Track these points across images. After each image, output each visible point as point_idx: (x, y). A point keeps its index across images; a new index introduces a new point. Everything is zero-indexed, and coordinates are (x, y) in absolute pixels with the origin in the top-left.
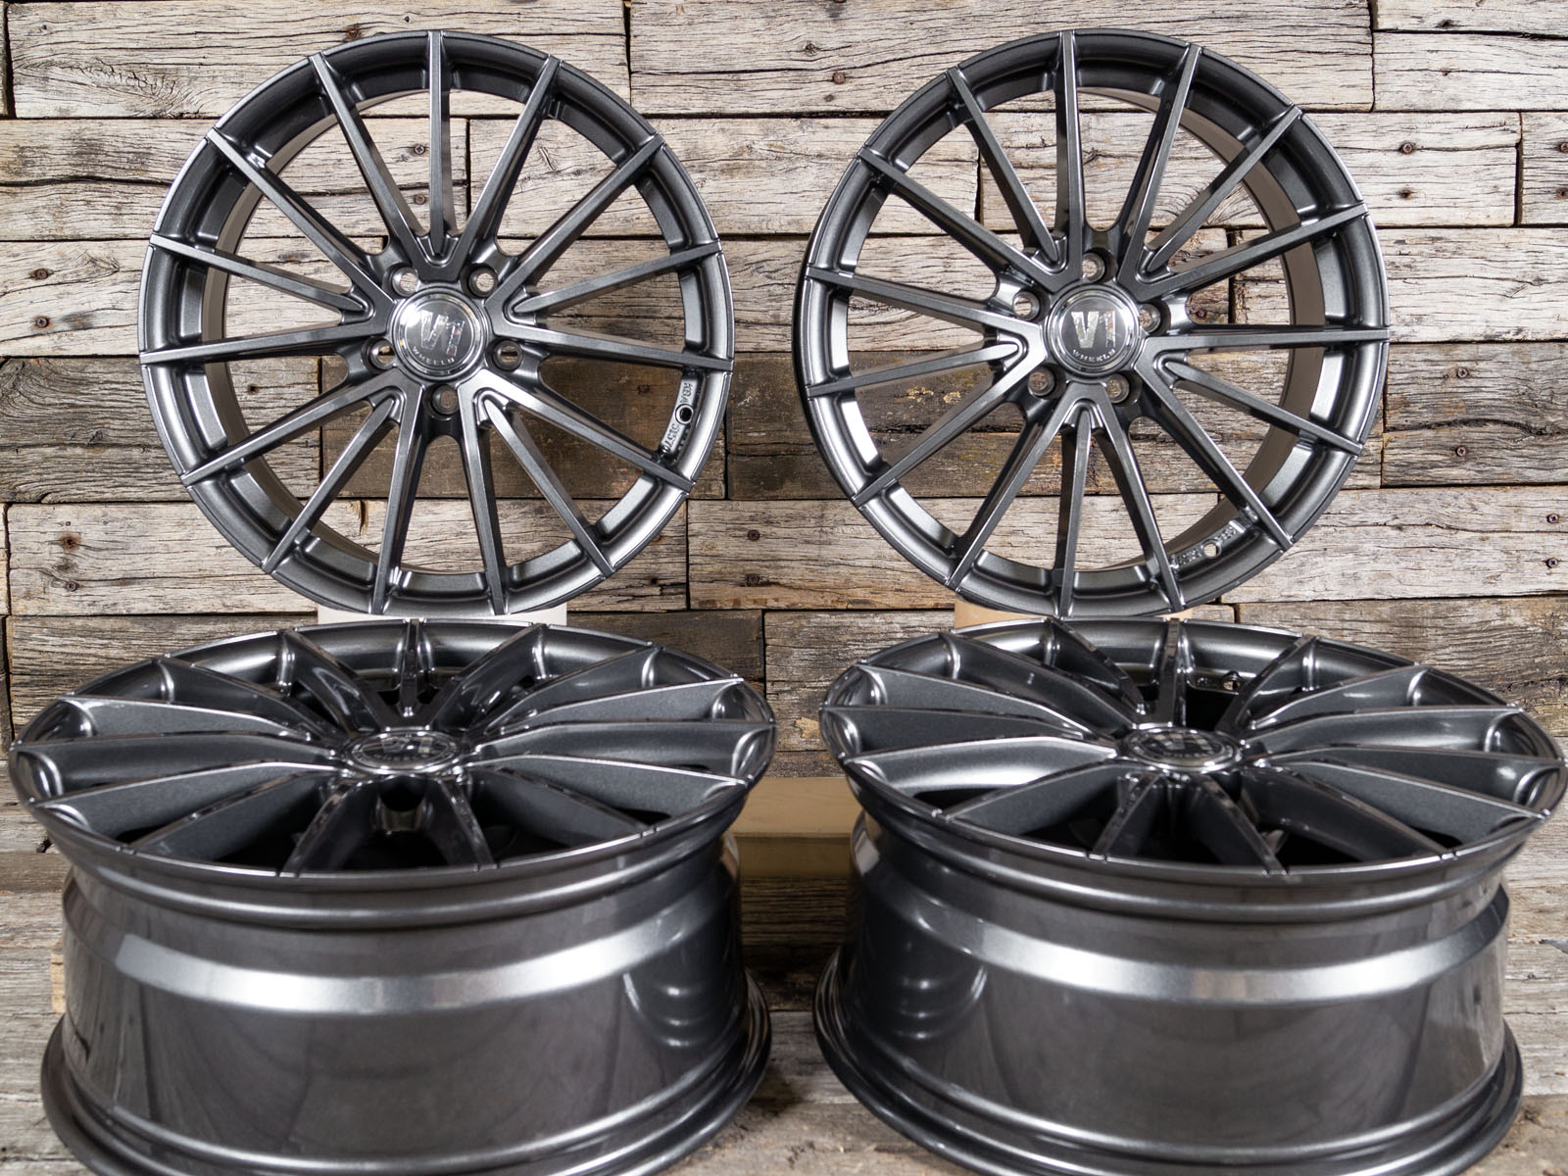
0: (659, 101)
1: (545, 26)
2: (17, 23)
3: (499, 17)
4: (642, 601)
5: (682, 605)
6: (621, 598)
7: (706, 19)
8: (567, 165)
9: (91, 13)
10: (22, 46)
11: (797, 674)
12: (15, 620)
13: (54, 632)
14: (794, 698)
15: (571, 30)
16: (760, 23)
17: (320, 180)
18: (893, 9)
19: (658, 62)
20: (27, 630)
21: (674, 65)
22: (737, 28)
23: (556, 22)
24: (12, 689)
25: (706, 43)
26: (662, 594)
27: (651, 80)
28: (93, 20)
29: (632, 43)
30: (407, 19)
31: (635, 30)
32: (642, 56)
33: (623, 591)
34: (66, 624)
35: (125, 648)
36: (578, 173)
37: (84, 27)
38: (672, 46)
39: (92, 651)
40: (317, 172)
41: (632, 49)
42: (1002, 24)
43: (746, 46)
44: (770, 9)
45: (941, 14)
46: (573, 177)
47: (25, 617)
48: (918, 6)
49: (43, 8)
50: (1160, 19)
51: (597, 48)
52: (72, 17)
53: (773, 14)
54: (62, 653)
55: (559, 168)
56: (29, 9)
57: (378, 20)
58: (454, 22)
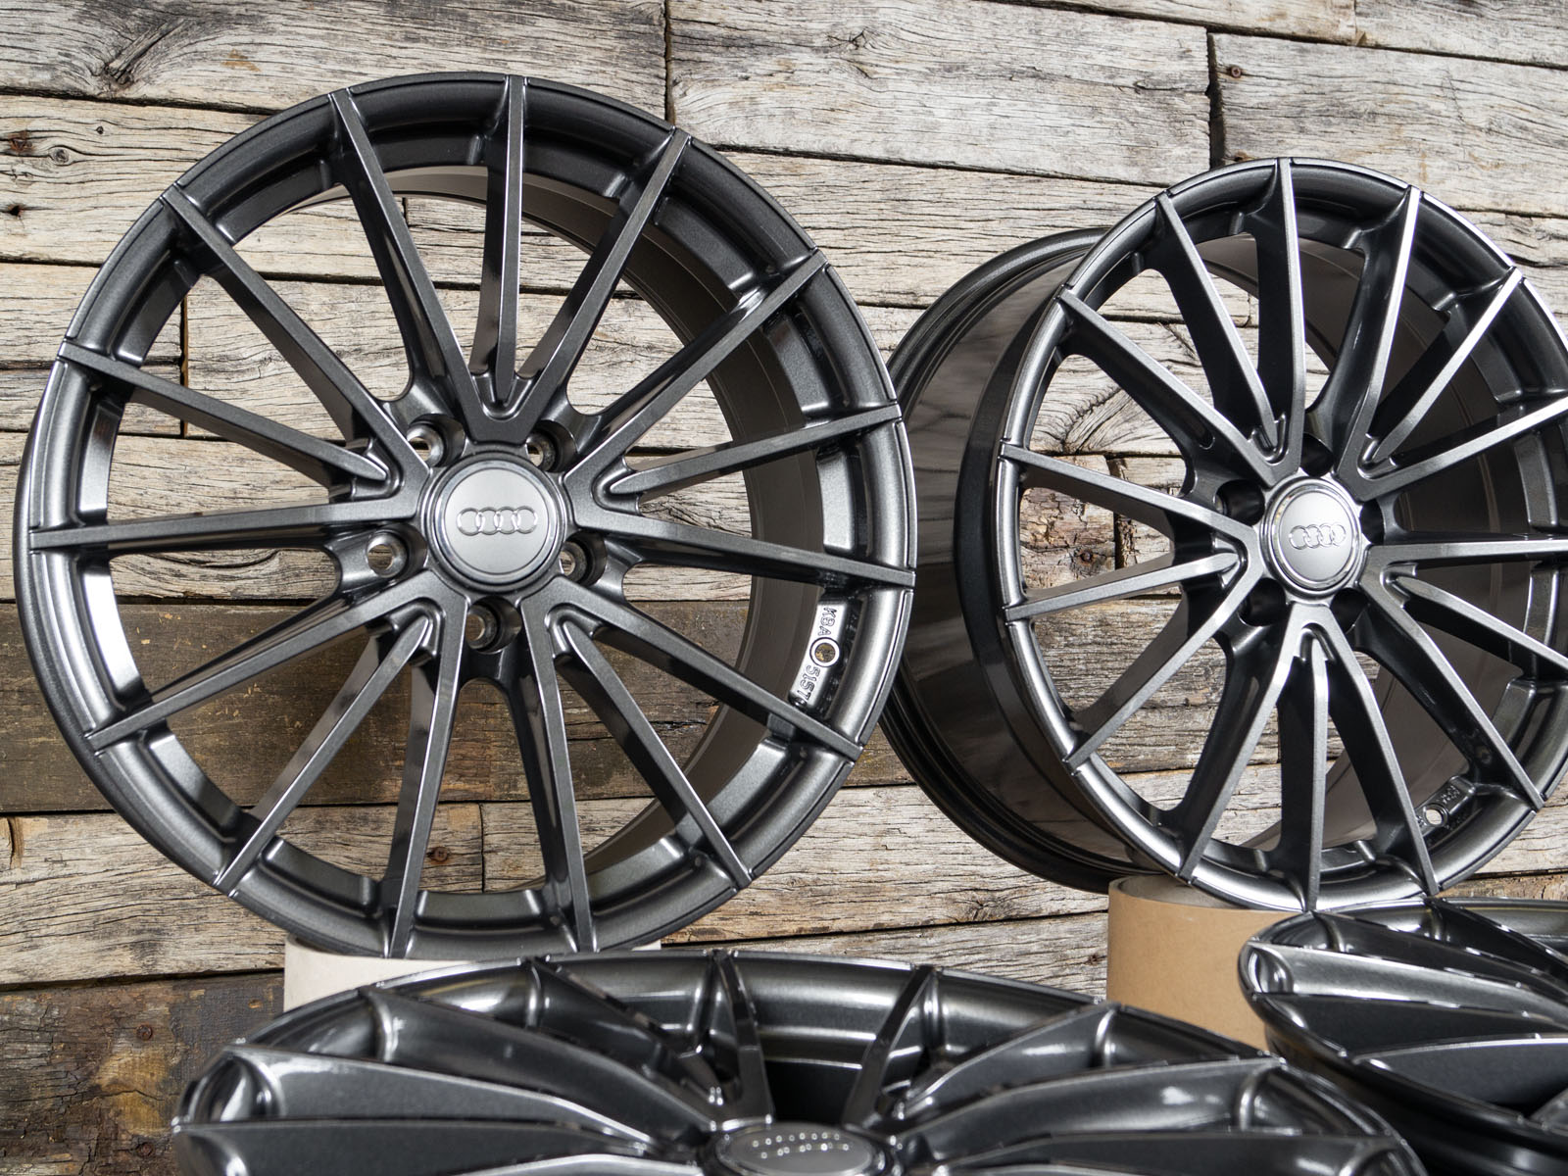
0: (446, 266)
19: (445, 215)
27: (435, 237)
30: (100, 131)
32: (424, 206)
42: (858, 198)
45: (790, 180)
50: (1030, 206)
57: (57, 128)
58: (169, 140)
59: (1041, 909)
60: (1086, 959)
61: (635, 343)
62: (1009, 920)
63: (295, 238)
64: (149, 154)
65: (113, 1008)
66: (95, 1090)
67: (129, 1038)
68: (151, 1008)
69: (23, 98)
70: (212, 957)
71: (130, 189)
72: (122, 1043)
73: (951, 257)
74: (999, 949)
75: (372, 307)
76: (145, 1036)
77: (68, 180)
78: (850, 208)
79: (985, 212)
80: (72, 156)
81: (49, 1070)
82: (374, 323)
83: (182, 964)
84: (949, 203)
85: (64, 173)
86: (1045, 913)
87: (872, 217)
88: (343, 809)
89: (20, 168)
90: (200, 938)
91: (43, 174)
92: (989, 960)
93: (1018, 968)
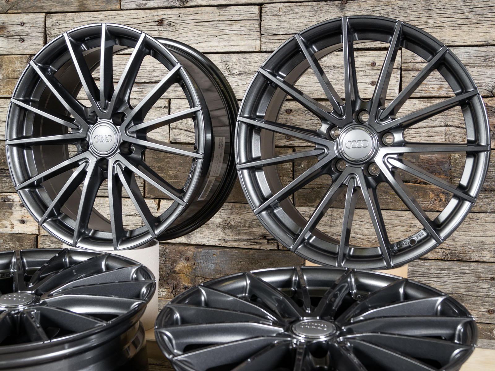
0: (271, 46)
1: (229, 18)
2: (49, 21)
3: (212, 15)
4: (260, 245)
5: (275, 248)
6: (251, 243)
7: (291, 13)
8: (235, 71)
9: (72, 17)
10: (50, 29)
15: (239, 18)
16: (312, 14)
17: (147, 77)
18: (366, 6)
19: (272, 30)
21: (278, 31)
22: (303, 15)
23: (233, 16)
25: (290, 22)
26: (268, 243)
27: (269, 37)
28: (73, 20)
29: (262, 23)
30: (179, 16)
31: (263, 18)
32: (266, 28)
33: (252, 241)
36: (240, 74)
37: (70, 22)
38: (277, 24)
40: (146, 74)
41: (262, 25)
42: (412, 10)
43: (306, 23)
44: (316, 8)
45: (386, 7)
46: (238, 76)
48: (376, 4)
49: (57, 16)
50: (482, 6)
51: (248, 25)
52: (66, 19)
53: (317, 10)
55: (233, 72)
56: (53, 16)
57: (169, 17)
58: (196, 17)
59: (471, 259)
60: (489, 278)
61: (329, 66)
62: (458, 261)
63: (229, 41)
64: (191, 21)
65: (180, 251)
66: (175, 272)
67: (183, 260)
68: (189, 252)
69: (162, 10)
70: (204, 241)
71: (186, 31)
72: (182, 261)
73: (448, 28)
74: (453, 271)
75: (250, 60)
76: (188, 259)
77: (172, 31)
78: (408, 14)
79: (463, 10)
80: (172, 24)
81: (165, 265)
82: (250, 64)
83: (197, 242)
84: (448, 8)
85: (170, 29)
86: (473, 260)
87: (417, 17)
88: (239, 204)
89: (160, 29)
90: (201, 235)
91: (165, 30)
92: (449, 273)
93: (460, 278)
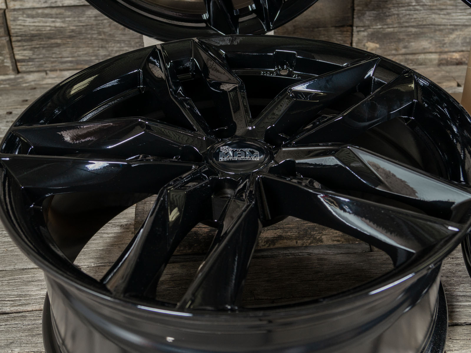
11: (367, 23)
12: (10, 11)
13: (29, 16)
14: (365, 34)
20: (16, 16)
24: (13, 43)
34: (34, 12)
35: (63, 22)
39: (48, 24)
47: (14, 10)
54: (34, 26)
